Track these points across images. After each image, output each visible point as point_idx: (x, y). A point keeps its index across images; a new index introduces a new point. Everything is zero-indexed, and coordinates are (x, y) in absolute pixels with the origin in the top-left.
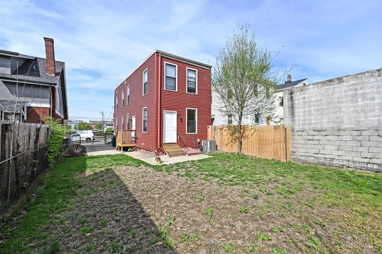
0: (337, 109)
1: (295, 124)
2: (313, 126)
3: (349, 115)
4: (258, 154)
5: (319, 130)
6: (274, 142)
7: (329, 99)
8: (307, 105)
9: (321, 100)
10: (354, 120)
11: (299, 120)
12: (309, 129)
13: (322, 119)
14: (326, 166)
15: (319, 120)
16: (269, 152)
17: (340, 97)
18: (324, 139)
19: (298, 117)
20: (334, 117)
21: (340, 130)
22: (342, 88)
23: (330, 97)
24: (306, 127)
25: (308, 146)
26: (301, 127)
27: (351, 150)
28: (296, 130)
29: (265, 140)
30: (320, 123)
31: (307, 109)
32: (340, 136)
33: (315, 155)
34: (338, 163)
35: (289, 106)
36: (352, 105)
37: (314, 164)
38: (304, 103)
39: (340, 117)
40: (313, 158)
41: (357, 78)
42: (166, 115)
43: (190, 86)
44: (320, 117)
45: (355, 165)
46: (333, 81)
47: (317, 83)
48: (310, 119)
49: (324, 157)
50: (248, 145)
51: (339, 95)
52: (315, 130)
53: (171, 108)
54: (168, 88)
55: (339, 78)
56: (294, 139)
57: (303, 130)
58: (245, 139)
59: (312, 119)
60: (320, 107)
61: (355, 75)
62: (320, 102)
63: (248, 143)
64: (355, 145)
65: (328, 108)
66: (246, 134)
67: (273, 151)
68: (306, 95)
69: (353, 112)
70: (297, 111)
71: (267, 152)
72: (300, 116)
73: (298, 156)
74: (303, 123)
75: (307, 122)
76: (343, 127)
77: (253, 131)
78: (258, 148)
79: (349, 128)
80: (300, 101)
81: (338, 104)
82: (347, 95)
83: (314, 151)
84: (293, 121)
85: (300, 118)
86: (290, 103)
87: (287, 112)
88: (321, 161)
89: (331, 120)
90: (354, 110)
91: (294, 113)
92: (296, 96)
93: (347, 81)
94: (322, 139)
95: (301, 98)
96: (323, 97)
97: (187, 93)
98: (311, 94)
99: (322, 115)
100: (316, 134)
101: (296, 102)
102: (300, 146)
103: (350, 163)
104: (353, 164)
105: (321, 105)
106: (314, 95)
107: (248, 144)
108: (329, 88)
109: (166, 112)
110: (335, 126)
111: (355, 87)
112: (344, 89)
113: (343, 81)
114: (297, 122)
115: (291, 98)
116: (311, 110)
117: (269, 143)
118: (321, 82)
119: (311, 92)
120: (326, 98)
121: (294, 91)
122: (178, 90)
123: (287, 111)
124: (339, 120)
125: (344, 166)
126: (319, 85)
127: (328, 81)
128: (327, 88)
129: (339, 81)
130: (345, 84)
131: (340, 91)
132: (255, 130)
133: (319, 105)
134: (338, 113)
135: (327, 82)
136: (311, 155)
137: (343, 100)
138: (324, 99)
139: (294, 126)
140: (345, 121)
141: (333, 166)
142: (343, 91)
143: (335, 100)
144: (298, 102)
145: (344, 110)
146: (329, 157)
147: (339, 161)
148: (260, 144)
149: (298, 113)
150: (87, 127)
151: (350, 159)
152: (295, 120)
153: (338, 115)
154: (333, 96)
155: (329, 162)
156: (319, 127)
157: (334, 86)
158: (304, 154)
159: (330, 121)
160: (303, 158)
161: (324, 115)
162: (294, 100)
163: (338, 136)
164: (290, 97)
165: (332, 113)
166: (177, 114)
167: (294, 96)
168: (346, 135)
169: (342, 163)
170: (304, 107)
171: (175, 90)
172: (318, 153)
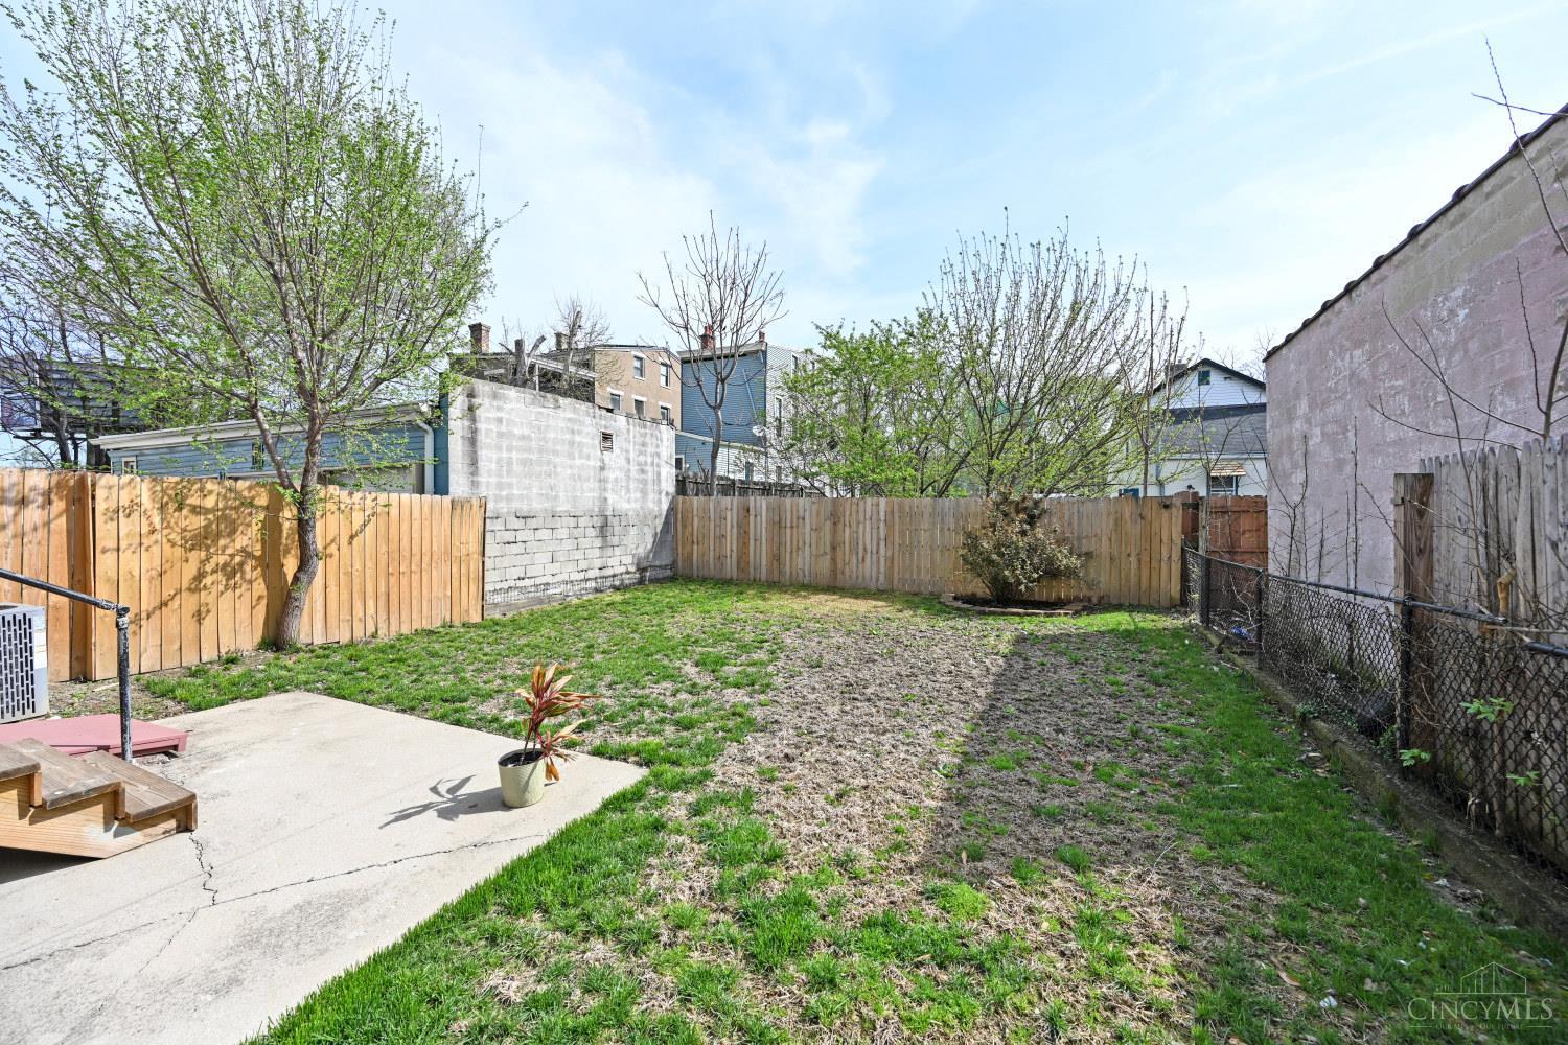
2: (515, 505)
4: (387, 620)
5: (525, 514)
8: (504, 444)
9: (529, 438)
11: (488, 485)
12: (508, 512)
13: (530, 487)
14: (538, 605)
15: (525, 488)
16: (430, 601)
18: (532, 538)
19: (485, 474)
20: (547, 484)
21: (555, 515)
24: (503, 507)
26: (492, 506)
29: (415, 555)
30: (526, 496)
31: (504, 454)
33: (520, 584)
35: (465, 433)
38: (500, 435)
40: (517, 593)
44: (527, 482)
48: (510, 486)
49: (534, 584)
50: (331, 588)
51: (554, 435)
52: (518, 515)
57: (495, 516)
59: (513, 483)
60: (527, 455)
62: (527, 444)
67: (445, 594)
68: (503, 415)
69: (569, 479)
72: (489, 473)
74: (494, 494)
75: (504, 493)
77: (357, 518)
78: (386, 594)
80: (490, 428)
83: (516, 573)
84: (473, 485)
85: (490, 479)
86: (466, 424)
87: (460, 454)
88: (529, 596)
89: (544, 493)
91: (477, 461)
92: (481, 408)
94: (529, 539)
95: (494, 418)
96: (532, 431)
98: (514, 416)
99: (530, 477)
100: (519, 527)
101: (482, 427)
105: (530, 450)
106: (518, 420)
107: (331, 583)
110: (549, 505)
112: (560, 423)
113: (559, 405)
114: (483, 490)
115: (471, 409)
116: (512, 458)
117: (429, 565)
119: (512, 408)
120: (537, 435)
121: (476, 390)
123: (459, 450)
128: (539, 413)
129: (555, 404)
130: (562, 413)
133: (525, 451)
134: (553, 475)
136: (515, 585)
137: (559, 447)
138: (535, 438)
140: (561, 495)
143: (550, 444)
144: (487, 427)
146: (541, 582)
148: (393, 573)
149: (487, 463)
151: (568, 577)
152: (477, 483)
153: (552, 482)
155: (541, 594)
156: (524, 508)
161: (534, 478)
162: (477, 418)
164: (467, 406)
165: (545, 474)
167: (476, 405)
170: (499, 448)
172: (522, 575)
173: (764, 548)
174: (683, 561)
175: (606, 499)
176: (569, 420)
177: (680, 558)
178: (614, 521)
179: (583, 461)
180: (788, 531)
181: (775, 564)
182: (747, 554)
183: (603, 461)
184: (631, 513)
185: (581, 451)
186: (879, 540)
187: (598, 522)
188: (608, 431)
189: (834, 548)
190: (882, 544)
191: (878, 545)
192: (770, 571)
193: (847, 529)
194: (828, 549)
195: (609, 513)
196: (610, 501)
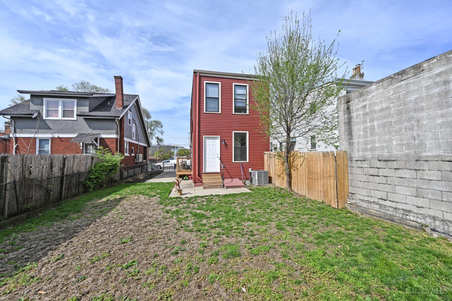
0: (413, 122)
1: (354, 150)
2: (377, 153)
3: (434, 132)
4: (308, 192)
5: (386, 159)
6: (323, 176)
7: (400, 105)
8: (368, 119)
9: (388, 108)
10: (443, 142)
11: (358, 143)
12: (373, 158)
13: (390, 141)
14: (395, 222)
15: (386, 142)
16: (318, 191)
17: (419, 100)
18: (394, 175)
19: (356, 138)
20: (408, 136)
21: (420, 159)
22: (420, 83)
23: (402, 101)
24: (368, 155)
25: (371, 186)
26: (361, 154)
27: (440, 199)
28: (354, 159)
29: (314, 173)
30: (387, 147)
31: (369, 124)
32: (419, 170)
33: (381, 202)
34: (416, 220)
35: (346, 121)
36: (439, 112)
37: (376, 216)
38: (365, 115)
39: (418, 135)
40: (377, 206)
41: (448, 59)
42: (207, 141)
43: (239, 105)
44: (387, 137)
45: (446, 227)
46: (406, 72)
47: (382, 80)
48: (373, 142)
49: (395, 207)
50: (298, 179)
51: (416, 96)
52: (380, 159)
53: (212, 133)
54: (209, 110)
55: (416, 66)
56: (352, 172)
57: (363, 160)
58: (295, 170)
59: (375, 140)
60: (387, 120)
61: (444, 54)
62: (386, 112)
63: (298, 175)
64: (447, 190)
65: (400, 122)
66: (296, 164)
67: (323, 191)
68: (367, 103)
69: (441, 127)
70: (355, 128)
71: (317, 191)
72: (359, 137)
73: (357, 200)
74: (363, 148)
75: (369, 146)
76: (424, 154)
77: (302, 160)
78: (308, 184)
79: (434, 156)
80: (359, 113)
81: (415, 112)
82: (430, 95)
83: (379, 194)
84: (351, 144)
85: (360, 140)
86: (346, 116)
87: (344, 131)
88: (389, 213)
89: (405, 143)
90: (443, 123)
91: (352, 132)
92: (354, 105)
93: (430, 69)
94: (391, 175)
95: (361, 108)
96: (391, 102)
97: (233, 113)
98: (375, 100)
99: (390, 134)
100: (381, 167)
101: (354, 114)
102: (361, 185)
103: (437, 223)
104: (442, 226)
105: (389, 116)
106: (378, 101)
107: (298, 177)
108: (400, 86)
109: (206, 138)
110: (411, 152)
111: (444, 77)
112: (424, 84)
113: (422, 69)
114: (356, 146)
115: (348, 108)
116: (374, 125)
117: (318, 177)
118: (387, 78)
119: (373, 96)
120: (396, 103)
121: (351, 98)
122: (221, 111)
123: (343, 129)
124: (417, 142)
125: (426, 226)
126: (385, 83)
127: (398, 74)
128: (397, 87)
129: (416, 72)
130: (426, 75)
131: (418, 89)
132: (304, 158)
133: (385, 118)
134: (415, 128)
135: (397, 77)
136: (375, 201)
137: (423, 104)
138: (393, 106)
139: (352, 153)
140: (427, 142)
141: (407, 225)
142: (423, 88)
143: (410, 105)
144: (357, 113)
145: (425, 122)
146: (402, 208)
147: (417, 217)
148: (309, 178)
149: (357, 132)
150: (187, 152)
151: (439, 214)
152: (353, 143)
153: (415, 133)
154: (407, 99)
155: (401, 216)
156: (385, 154)
157: (409, 81)
158: (366, 199)
159: (403, 144)
160: (364, 205)
161: (394, 134)
162: (351, 112)
163: (416, 170)
164: (346, 108)
165: (406, 129)
166: (220, 139)
167: (351, 106)
168: (429, 170)
169: (423, 221)
170: (365, 122)
171: (218, 112)
172: (385, 198)
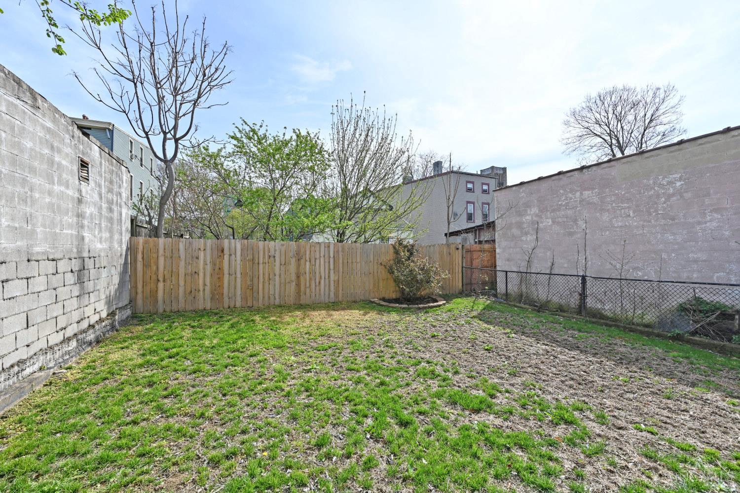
20: (21, 213)
32: (30, 278)
39: (31, 216)
64: (50, 302)
89: (17, 225)
110: (24, 244)
124: (30, 227)
153: (28, 211)
159: (14, 228)
165: (19, 198)
168: (39, 276)
173: (239, 280)
174: (144, 299)
175: (83, 238)
176: (48, 130)
177: (140, 296)
178: (89, 264)
179: (63, 188)
180: (261, 266)
181: (248, 292)
182: (221, 287)
183: (80, 191)
184: (102, 254)
185: (60, 176)
186: (329, 269)
187: (76, 265)
188: (86, 159)
189: (298, 277)
190: (332, 272)
191: (329, 273)
192: (244, 298)
193: (308, 263)
194: (294, 277)
195: (86, 254)
196: (87, 240)
